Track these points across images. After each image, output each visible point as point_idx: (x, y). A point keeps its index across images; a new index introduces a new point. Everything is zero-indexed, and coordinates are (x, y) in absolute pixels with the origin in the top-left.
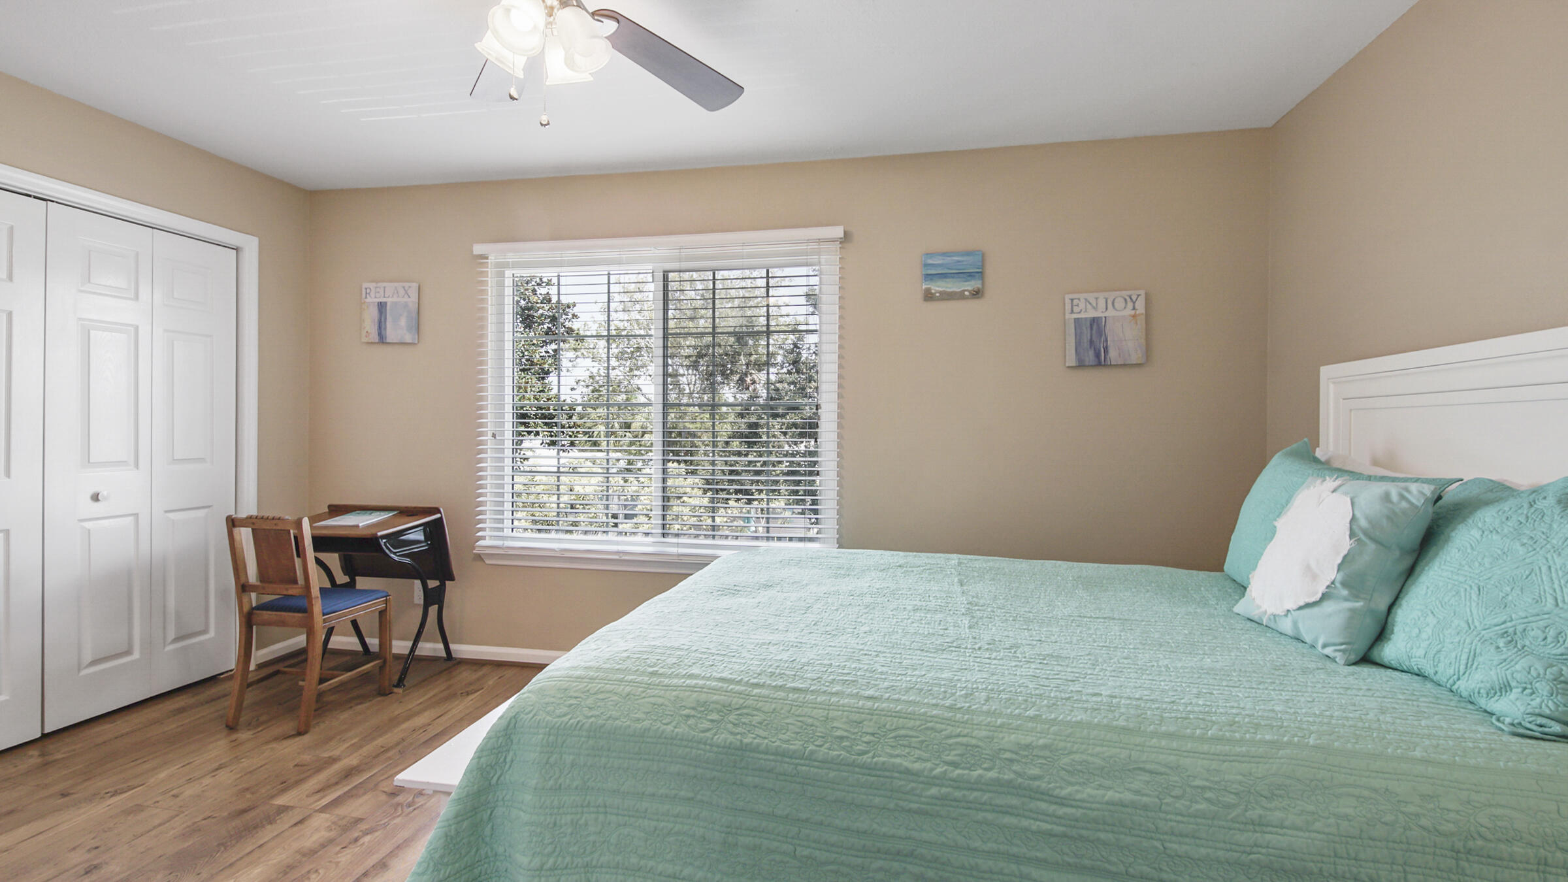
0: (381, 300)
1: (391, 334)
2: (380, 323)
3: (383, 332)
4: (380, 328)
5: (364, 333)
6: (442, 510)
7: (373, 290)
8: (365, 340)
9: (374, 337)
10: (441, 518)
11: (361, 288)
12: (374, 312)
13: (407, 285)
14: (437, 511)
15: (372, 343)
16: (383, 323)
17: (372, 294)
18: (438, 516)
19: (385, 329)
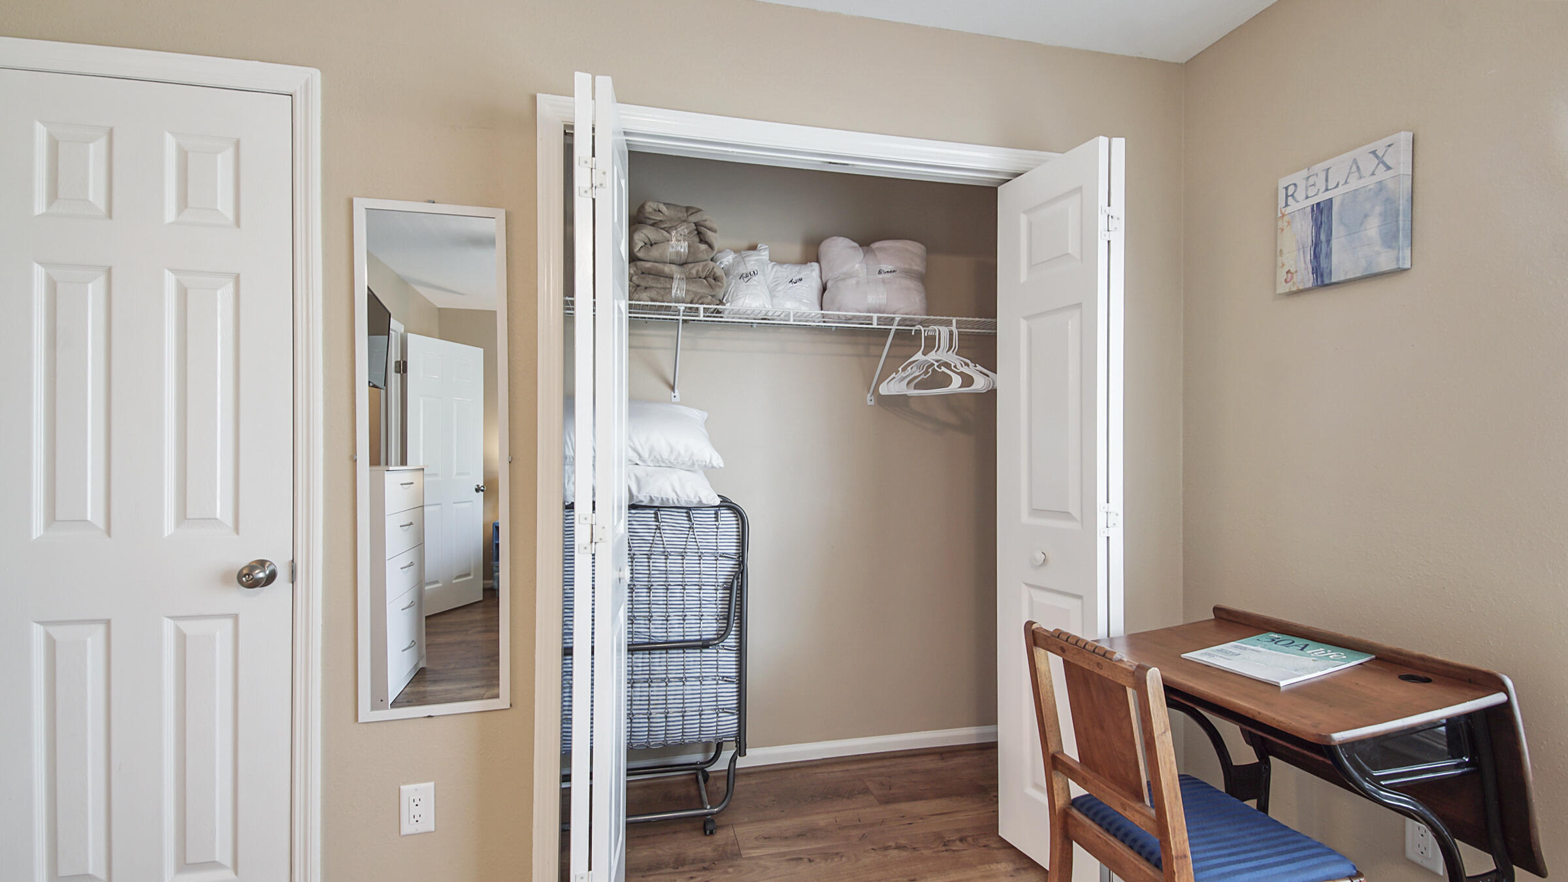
0: (1315, 201)
1: (1342, 264)
2: (1316, 244)
3: (1323, 263)
4: (1316, 256)
5: (1282, 275)
6: (1509, 683)
7: (1302, 185)
8: (1283, 288)
9: (1306, 278)
10: (1508, 705)
11: (1277, 189)
12: (1304, 229)
13: (1380, 145)
14: (1493, 683)
15: (1300, 292)
16: (1324, 246)
17: (1300, 195)
18: (1498, 698)
19: (1329, 255)
